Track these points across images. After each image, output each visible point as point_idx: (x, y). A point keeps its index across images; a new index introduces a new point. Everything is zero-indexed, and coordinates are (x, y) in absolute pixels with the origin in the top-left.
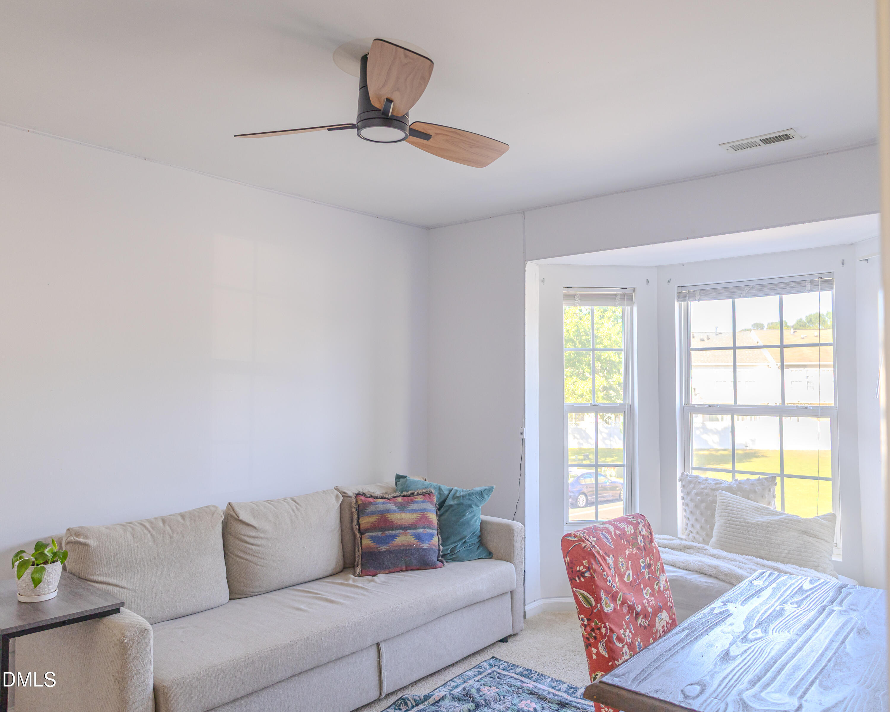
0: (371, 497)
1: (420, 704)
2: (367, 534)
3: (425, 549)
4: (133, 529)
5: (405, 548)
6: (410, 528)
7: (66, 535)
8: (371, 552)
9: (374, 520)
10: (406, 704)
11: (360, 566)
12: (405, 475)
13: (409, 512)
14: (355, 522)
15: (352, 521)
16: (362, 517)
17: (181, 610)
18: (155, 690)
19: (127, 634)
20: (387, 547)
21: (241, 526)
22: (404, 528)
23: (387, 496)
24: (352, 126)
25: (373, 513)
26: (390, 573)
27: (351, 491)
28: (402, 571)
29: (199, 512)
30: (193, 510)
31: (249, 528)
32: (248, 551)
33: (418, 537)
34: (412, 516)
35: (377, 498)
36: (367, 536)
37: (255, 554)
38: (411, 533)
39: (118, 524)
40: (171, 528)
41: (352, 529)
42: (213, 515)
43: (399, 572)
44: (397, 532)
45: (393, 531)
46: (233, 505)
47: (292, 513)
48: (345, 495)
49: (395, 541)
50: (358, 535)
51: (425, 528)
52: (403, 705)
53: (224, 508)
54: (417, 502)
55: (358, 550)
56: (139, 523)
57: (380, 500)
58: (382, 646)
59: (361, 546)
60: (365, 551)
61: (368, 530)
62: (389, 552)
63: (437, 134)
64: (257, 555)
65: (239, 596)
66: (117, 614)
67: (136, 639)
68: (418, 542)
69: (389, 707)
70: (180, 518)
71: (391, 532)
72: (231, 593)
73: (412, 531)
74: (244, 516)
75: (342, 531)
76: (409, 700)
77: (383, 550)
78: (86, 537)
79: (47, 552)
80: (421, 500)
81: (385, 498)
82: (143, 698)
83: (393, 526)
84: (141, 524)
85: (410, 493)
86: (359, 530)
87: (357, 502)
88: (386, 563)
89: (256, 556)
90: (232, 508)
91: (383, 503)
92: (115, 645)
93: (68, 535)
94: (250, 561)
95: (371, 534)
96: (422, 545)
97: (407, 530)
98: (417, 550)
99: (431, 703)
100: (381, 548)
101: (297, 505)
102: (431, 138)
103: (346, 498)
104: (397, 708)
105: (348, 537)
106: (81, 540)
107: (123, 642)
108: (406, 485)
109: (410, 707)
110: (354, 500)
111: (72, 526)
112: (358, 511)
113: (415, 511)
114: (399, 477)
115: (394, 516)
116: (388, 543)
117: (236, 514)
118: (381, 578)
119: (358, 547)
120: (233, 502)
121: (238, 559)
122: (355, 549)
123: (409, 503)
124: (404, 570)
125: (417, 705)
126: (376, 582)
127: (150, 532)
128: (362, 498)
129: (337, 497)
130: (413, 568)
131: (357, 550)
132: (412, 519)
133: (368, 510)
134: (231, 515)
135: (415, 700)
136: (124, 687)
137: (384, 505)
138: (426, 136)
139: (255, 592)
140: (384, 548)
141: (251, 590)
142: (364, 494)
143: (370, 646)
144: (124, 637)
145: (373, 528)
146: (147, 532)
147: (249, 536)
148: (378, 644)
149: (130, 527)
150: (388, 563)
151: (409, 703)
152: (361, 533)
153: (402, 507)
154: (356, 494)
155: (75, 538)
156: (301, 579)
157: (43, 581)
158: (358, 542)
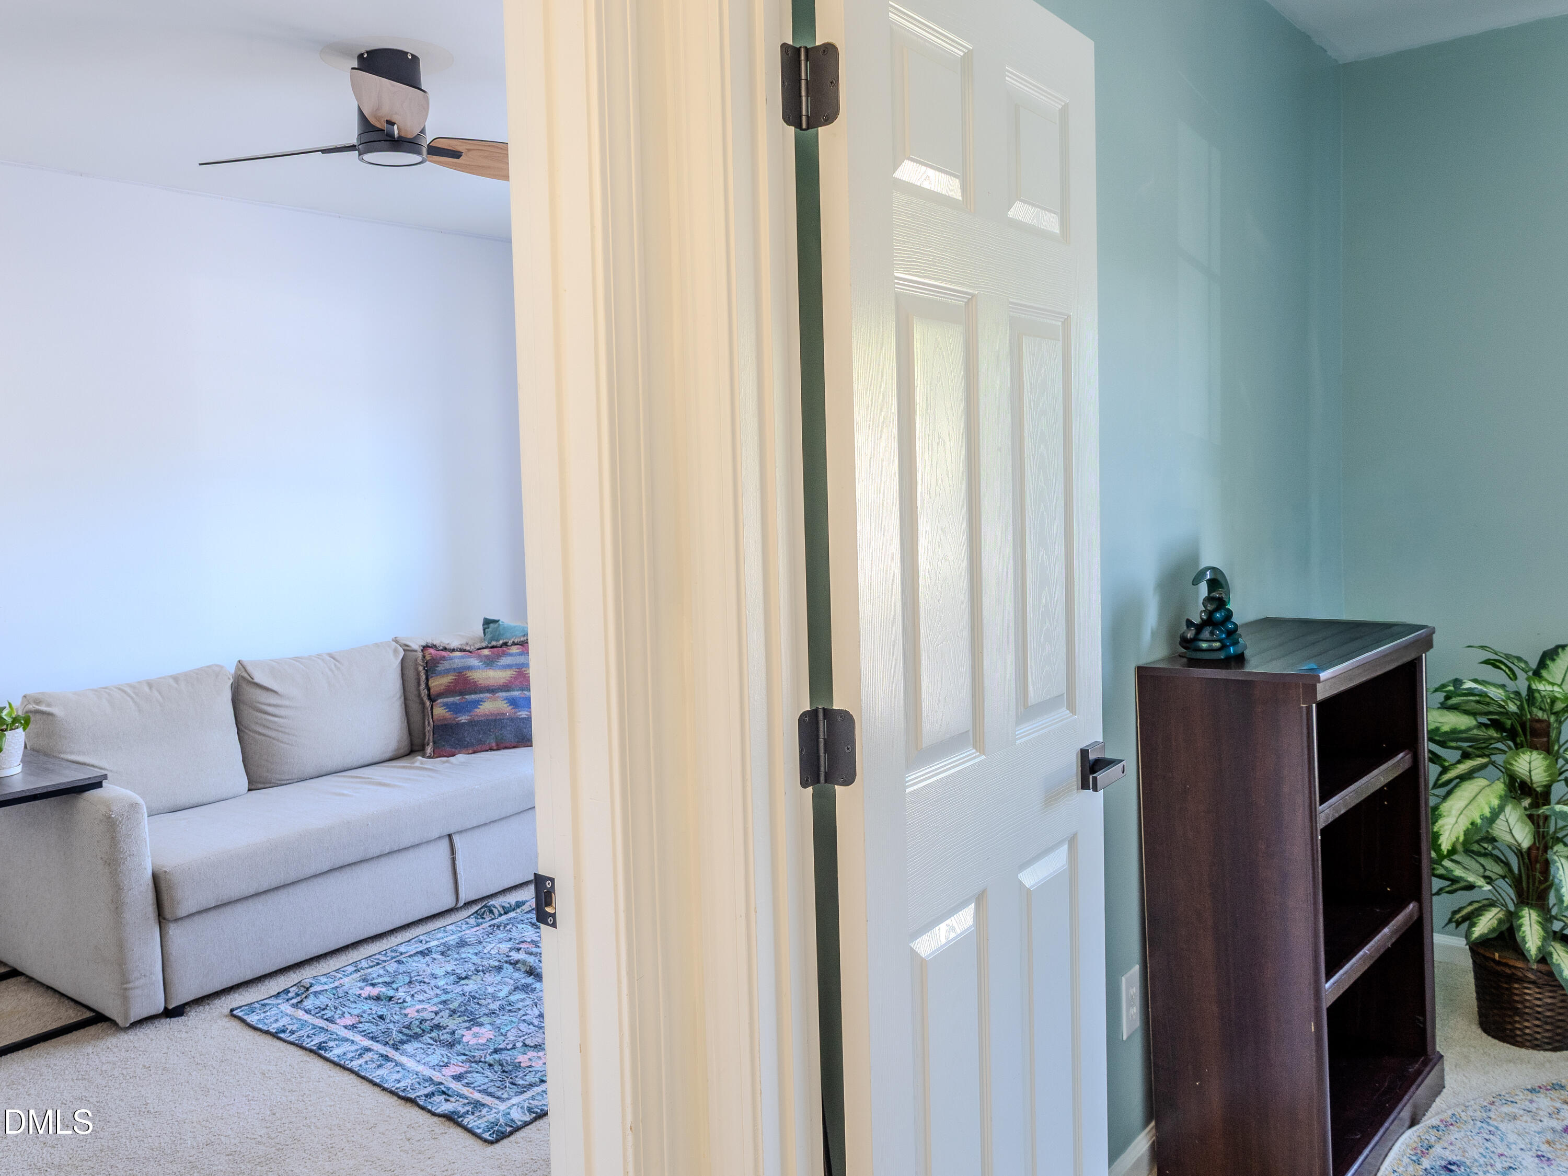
0: (445, 649)
1: (510, 911)
2: (439, 701)
3: (523, 719)
4: (109, 694)
5: (494, 718)
6: (502, 691)
7: (22, 703)
8: (446, 725)
9: (450, 681)
10: (491, 912)
11: (431, 744)
12: (496, 618)
13: (499, 669)
14: (423, 686)
15: (419, 684)
16: (432, 677)
17: (182, 800)
18: (155, 878)
19: (114, 808)
20: (469, 718)
21: (258, 691)
22: (492, 690)
23: (468, 648)
24: (352, 148)
25: (447, 672)
26: (474, 752)
27: (416, 645)
28: (491, 749)
29: (197, 674)
30: (190, 671)
31: (269, 693)
32: (270, 725)
33: (513, 702)
34: (504, 674)
35: (453, 650)
36: (441, 702)
37: (280, 729)
38: (503, 697)
39: (88, 690)
40: (160, 693)
41: (419, 695)
42: (217, 676)
43: (487, 751)
44: (482, 695)
45: (477, 695)
46: (245, 664)
47: (330, 673)
48: (407, 649)
49: (479, 708)
50: (428, 703)
51: (523, 690)
52: (488, 913)
53: (232, 670)
54: (511, 655)
55: (429, 723)
56: (117, 688)
57: (458, 654)
58: (456, 839)
59: (432, 718)
60: (439, 723)
61: (440, 695)
62: (472, 723)
63: (469, 150)
64: (283, 729)
65: (262, 786)
66: (99, 789)
67: (126, 814)
68: (513, 708)
69: (469, 917)
70: (172, 682)
71: (473, 696)
72: (250, 782)
73: (504, 694)
74: (259, 678)
75: (405, 699)
76: (496, 908)
77: (463, 721)
78: (49, 705)
79: (5, 715)
80: (518, 651)
81: (465, 651)
82: (141, 885)
83: (475, 688)
84: (120, 689)
85: (501, 642)
86: (429, 696)
87: (424, 657)
88: (468, 739)
89: (282, 732)
90: (244, 668)
91: (462, 657)
92: (101, 821)
93: (25, 703)
94: (274, 739)
95: (445, 700)
96: (518, 714)
97: (497, 693)
98: (512, 719)
99: (525, 911)
100: (459, 719)
101: (337, 663)
102: (461, 156)
103: (408, 653)
104: (479, 917)
105: (415, 707)
106: (43, 708)
107: (110, 817)
108: (498, 633)
109: (497, 916)
110: (420, 655)
111: (28, 692)
112: (426, 670)
113: (509, 667)
114: (487, 623)
115: (478, 674)
116: (469, 711)
117: (249, 675)
118: (461, 758)
119: (428, 719)
120: (244, 659)
121: (256, 736)
122: (424, 723)
123: (499, 656)
124: (495, 748)
125: (506, 913)
126: (452, 764)
127: (132, 698)
128: (431, 651)
129: (395, 651)
130: (507, 745)
131: (427, 723)
132: (504, 678)
133: (440, 668)
134: (242, 677)
135: (503, 907)
136: (116, 870)
137: (463, 660)
138: (456, 154)
139: (282, 780)
140: (464, 719)
141: (278, 776)
142: (434, 646)
143: (439, 838)
144: (110, 811)
145: (448, 691)
146: (128, 698)
147: (270, 705)
148: (450, 836)
149: (106, 692)
150: (470, 740)
151: (495, 911)
152: (432, 699)
153: (490, 662)
154: (422, 646)
155: (34, 706)
156: (349, 762)
157: (4, 750)
158: (428, 712)
